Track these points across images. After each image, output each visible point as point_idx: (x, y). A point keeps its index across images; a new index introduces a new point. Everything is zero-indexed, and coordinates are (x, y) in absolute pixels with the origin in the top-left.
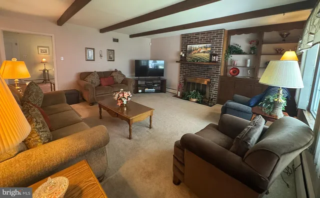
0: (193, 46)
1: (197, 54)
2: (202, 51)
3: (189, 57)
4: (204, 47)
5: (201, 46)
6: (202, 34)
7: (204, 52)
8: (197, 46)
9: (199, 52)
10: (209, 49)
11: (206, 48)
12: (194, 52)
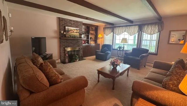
0: (69, 28)
1: (73, 33)
2: (75, 31)
3: (68, 35)
4: (76, 29)
5: (74, 28)
6: (73, 21)
7: (76, 32)
8: (72, 28)
9: (73, 32)
10: (78, 31)
11: (77, 30)
12: (71, 31)
